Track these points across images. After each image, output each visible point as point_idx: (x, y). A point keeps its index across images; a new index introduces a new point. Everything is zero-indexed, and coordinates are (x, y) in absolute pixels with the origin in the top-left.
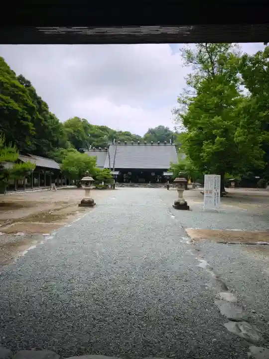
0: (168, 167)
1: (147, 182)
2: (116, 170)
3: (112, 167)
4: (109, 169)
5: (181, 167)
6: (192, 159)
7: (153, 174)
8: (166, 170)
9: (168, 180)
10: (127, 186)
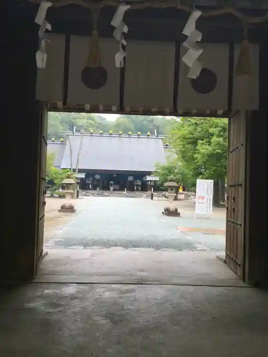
0: (153, 169)
1: (122, 189)
2: (80, 171)
3: (74, 167)
4: (70, 169)
5: (170, 170)
6: (185, 160)
7: (131, 178)
8: (149, 173)
9: (152, 186)
10: (93, 195)
